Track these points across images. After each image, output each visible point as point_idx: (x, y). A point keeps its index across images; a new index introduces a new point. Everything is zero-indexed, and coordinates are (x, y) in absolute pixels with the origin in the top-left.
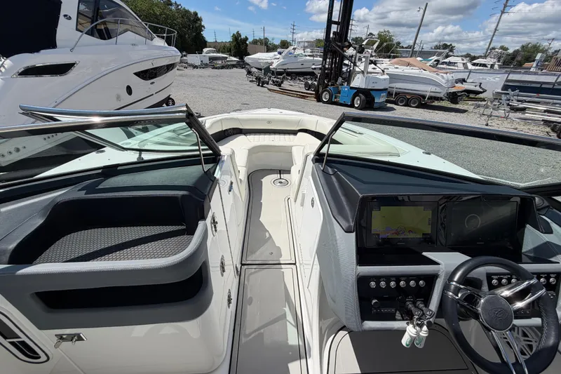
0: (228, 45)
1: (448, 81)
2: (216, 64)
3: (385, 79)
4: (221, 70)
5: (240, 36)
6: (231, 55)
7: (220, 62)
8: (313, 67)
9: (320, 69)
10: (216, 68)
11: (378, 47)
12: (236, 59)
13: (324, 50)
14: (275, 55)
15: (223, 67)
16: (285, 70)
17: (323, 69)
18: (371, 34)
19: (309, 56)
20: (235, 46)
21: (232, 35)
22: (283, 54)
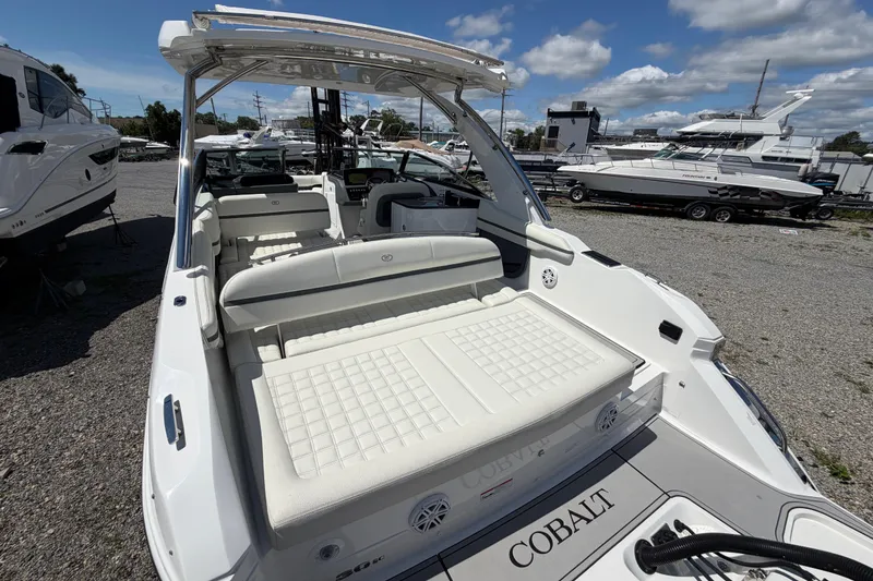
0: (140, 122)
1: (453, 161)
2: (126, 153)
3: (392, 162)
4: (136, 164)
5: (164, 109)
6: (150, 139)
7: (133, 151)
8: (304, 153)
9: (314, 155)
10: (128, 160)
11: (383, 128)
12: (163, 146)
13: (316, 132)
14: (239, 139)
15: (140, 159)
16: (263, 158)
17: (319, 155)
18: (374, 112)
19: (295, 139)
20: (156, 124)
21: (146, 107)
22: (254, 137)
